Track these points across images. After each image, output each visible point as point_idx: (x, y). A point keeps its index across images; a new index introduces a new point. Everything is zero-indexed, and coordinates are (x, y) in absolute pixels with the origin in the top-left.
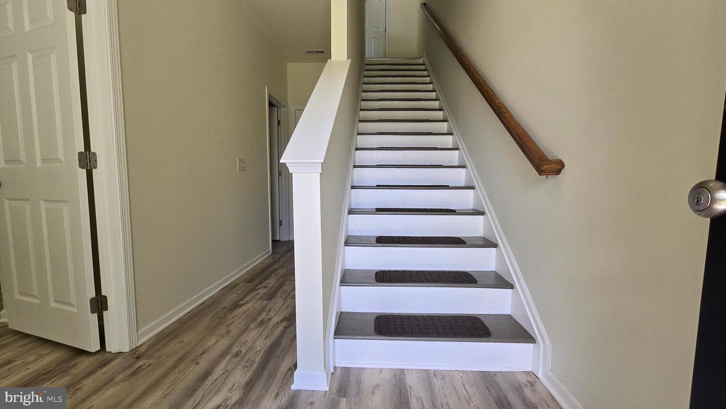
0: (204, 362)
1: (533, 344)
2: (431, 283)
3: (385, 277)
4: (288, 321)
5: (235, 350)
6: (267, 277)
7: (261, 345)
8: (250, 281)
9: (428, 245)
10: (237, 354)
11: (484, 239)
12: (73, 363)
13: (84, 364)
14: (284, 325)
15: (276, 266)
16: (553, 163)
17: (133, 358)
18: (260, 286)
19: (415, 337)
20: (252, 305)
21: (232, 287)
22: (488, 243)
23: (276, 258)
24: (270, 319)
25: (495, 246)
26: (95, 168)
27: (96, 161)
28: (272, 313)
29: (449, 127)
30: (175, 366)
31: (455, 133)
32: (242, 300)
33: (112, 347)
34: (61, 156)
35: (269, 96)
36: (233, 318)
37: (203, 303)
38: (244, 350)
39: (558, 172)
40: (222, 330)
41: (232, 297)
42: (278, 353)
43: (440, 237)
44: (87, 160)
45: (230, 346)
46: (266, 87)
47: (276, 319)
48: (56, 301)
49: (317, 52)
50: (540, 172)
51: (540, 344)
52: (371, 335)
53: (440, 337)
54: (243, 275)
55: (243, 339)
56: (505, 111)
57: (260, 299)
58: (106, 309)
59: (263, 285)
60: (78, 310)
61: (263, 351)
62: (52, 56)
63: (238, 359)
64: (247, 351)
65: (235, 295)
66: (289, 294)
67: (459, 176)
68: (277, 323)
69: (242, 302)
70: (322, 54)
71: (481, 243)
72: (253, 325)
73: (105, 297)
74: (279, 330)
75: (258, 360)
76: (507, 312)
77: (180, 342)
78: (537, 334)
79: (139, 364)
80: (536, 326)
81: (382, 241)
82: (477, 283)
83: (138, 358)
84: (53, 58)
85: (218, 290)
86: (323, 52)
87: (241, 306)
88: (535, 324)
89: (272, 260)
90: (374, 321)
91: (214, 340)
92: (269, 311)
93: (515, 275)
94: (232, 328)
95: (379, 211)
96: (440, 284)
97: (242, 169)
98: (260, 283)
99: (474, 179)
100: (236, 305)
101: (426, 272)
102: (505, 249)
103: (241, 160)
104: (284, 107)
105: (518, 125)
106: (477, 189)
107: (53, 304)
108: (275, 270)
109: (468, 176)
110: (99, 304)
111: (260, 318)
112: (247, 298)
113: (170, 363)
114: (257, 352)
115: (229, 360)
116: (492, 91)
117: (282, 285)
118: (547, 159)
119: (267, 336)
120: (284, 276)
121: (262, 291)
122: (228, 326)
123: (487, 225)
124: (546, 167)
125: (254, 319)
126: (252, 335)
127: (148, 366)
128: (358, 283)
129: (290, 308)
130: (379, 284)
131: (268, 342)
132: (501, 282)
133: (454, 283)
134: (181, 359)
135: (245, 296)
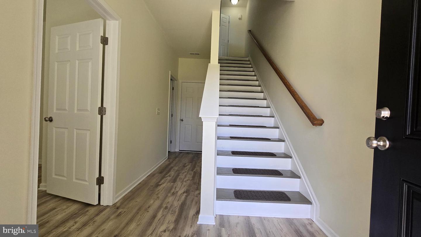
0: (151, 212)
1: (310, 205)
2: (260, 175)
3: (237, 171)
4: (187, 193)
5: (164, 206)
6: (169, 171)
7: (177, 204)
8: (161, 173)
9: (257, 156)
10: (166, 208)
11: (284, 154)
12: (87, 210)
13: (92, 211)
14: (186, 195)
15: (172, 165)
16: (319, 120)
17: (115, 208)
18: (167, 176)
19: (255, 200)
20: (165, 184)
21: (152, 176)
22: (287, 156)
23: (171, 160)
24: (177, 192)
25: (291, 157)
26: (105, 114)
27: (105, 111)
28: (177, 189)
29: (264, 95)
30: (137, 213)
31: (268, 99)
32: (159, 182)
33: (104, 203)
34: (89, 109)
35: (171, 76)
36: (158, 191)
37: (140, 183)
38: (169, 206)
39: (321, 125)
40: (155, 196)
41: (154, 181)
42: (186, 207)
43: (263, 152)
44: (102, 111)
45: (162, 204)
46: (170, 71)
47: (180, 192)
48: (76, 179)
49: (196, 54)
50: (314, 124)
51: (314, 205)
52: (233, 199)
53: (266, 200)
54: (156, 170)
55: (167, 201)
56: (296, 94)
57: (169, 182)
58: (103, 183)
59: (168, 175)
60: (89, 184)
61: (178, 207)
62: (90, 63)
63: (167, 210)
64: (170, 206)
65: (155, 180)
66: (183, 180)
67: (271, 122)
68: (181, 194)
69: (160, 183)
70: (198, 55)
71: (283, 156)
72: (169, 195)
73: (103, 178)
74: (183, 197)
75: (177, 210)
76: (298, 190)
77: (136, 202)
78: (313, 200)
79: (120, 211)
80: (312, 197)
81: (235, 153)
82: (283, 175)
83: (118, 208)
84: (90, 64)
85: (146, 177)
86: (199, 54)
87: (160, 185)
88: (312, 196)
89: (169, 162)
90: (233, 193)
91: (152, 202)
92: (176, 188)
93: (301, 171)
94: (159, 195)
95: (232, 138)
96: (265, 175)
97: (158, 114)
98: (166, 174)
99: (279, 123)
100: (157, 185)
101: (257, 169)
102: (296, 159)
103: (158, 109)
104: (176, 81)
105: (302, 102)
106: (280, 129)
107: (74, 180)
108: (172, 167)
109: (276, 122)
110: (100, 181)
111: (172, 191)
112: (162, 181)
113: (134, 211)
114: (176, 207)
115: (163, 211)
116: (289, 83)
117: (178, 175)
118: (316, 119)
119: (178, 200)
120: (178, 170)
121: (169, 178)
122: (157, 195)
123: (287, 147)
124: (316, 122)
125: (169, 192)
126: (170, 199)
127: (124, 212)
128: (225, 174)
129: (185, 187)
130: (235, 175)
131: (180, 203)
132: (294, 175)
133: (272, 175)
134: (139, 209)
135: (161, 180)
